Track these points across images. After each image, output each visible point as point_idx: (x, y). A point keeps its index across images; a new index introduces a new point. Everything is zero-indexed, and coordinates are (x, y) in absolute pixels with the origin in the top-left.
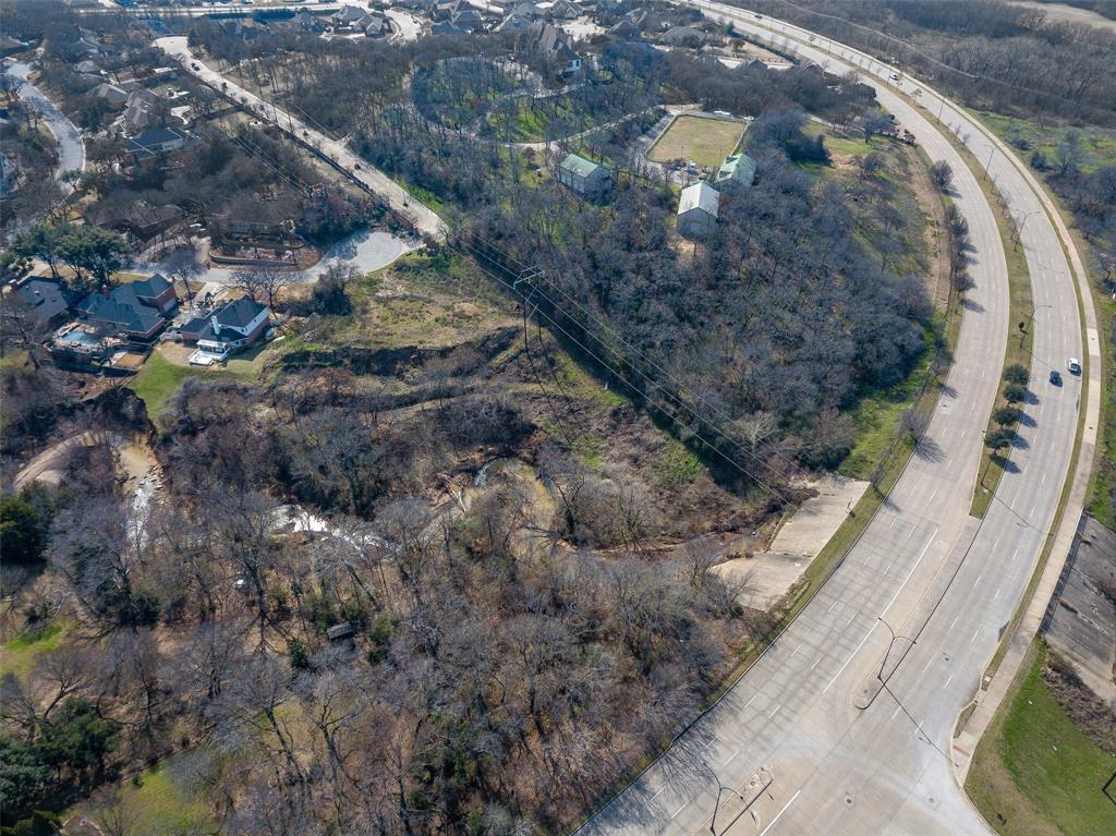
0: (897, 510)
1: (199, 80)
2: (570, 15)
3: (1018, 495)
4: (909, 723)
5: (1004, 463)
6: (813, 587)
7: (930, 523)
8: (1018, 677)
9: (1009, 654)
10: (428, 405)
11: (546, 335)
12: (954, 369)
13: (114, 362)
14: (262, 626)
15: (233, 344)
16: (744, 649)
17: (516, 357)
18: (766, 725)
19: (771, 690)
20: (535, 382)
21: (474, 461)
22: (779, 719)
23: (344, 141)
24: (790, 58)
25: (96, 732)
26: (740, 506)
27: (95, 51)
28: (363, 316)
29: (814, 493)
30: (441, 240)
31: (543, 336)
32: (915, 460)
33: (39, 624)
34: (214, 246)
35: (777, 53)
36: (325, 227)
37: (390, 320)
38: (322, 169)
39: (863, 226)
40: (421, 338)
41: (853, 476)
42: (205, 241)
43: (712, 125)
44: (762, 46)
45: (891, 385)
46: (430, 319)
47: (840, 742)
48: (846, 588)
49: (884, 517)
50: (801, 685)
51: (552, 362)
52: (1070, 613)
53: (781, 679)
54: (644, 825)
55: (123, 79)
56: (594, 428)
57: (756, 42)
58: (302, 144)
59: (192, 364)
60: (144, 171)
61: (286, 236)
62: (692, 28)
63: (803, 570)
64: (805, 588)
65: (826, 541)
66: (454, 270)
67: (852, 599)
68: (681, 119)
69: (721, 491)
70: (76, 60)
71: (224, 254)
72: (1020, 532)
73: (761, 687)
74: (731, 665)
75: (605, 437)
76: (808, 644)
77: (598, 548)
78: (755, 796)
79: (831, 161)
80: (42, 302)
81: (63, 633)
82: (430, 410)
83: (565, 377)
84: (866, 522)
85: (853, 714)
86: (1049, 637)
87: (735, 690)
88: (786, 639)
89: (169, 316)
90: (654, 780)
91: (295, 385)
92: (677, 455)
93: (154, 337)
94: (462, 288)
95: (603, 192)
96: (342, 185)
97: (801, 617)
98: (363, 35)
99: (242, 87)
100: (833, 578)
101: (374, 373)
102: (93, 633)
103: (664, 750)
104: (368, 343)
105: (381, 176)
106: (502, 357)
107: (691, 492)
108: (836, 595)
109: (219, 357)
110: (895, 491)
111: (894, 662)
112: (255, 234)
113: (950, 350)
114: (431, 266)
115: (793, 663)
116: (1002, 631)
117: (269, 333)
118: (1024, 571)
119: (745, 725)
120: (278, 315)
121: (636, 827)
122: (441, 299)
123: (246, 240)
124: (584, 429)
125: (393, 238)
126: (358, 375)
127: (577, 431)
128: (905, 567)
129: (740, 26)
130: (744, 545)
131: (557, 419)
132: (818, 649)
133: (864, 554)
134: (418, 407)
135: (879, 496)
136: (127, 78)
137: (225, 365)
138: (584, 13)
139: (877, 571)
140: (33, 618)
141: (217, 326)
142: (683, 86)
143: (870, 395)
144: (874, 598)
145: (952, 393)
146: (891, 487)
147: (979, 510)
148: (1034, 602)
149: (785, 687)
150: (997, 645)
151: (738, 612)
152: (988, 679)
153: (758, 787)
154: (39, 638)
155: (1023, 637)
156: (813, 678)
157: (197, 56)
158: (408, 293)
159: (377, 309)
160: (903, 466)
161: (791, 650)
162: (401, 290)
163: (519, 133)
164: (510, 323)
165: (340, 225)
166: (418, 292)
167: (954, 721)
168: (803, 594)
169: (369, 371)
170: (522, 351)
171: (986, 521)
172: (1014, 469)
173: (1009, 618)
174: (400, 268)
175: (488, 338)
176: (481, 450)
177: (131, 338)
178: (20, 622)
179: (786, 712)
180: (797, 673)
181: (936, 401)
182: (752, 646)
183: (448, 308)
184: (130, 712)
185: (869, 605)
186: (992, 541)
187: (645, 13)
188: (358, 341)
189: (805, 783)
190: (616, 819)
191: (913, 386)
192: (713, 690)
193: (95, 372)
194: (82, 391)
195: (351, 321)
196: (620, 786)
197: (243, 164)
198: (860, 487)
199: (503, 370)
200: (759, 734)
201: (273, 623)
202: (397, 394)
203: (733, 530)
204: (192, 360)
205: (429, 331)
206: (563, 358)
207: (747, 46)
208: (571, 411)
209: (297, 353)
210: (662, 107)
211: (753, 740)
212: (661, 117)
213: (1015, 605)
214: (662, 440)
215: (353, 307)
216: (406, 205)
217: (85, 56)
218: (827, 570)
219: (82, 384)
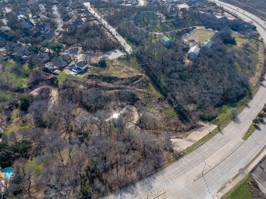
0: (223, 134)
1: (89, 13)
2: (182, 3)
3: (258, 136)
4: (206, 186)
5: (257, 127)
6: (193, 149)
7: (230, 139)
8: (240, 182)
9: (240, 176)
10: (117, 90)
11: (148, 78)
12: (252, 101)
13: (55, 72)
14: (66, 132)
15: (79, 71)
16: (170, 160)
17: (139, 82)
18: (169, 179)
19: (174, 171)
20: (142, 89)
21: (124, 105)
22: (173, 178)
23: (115, 29)
24: (236, 17)
25: (25, 147)
26: (183, 126)
27: (71, 5)
28: (108, 69)
29: (203, 126)
30: (130, 53)
31: (147, 78)
32: (232, 122)
33: (24, 123)
34: (82, 49)
35: (233, 15)
36: (106, 47)
37: (114, 70)
38: (109, 34)
39: (239, 61)
40: (118, 75)
41: (214, 124)
42: (81, 48)
43: (206, 32)
44: (229, 13)
45: (233, 103)
46: (122, 71)
47: (186, 187)
48: (202, 150)
49: (219, 135)
50: (182, 171)
51: (147, 85)
52: (262, 169)
53: (177, 169)
54: (132, 194)
55: (75, 11)
56: (153, 102)
57: (228, 12)
58: (106, 28)
59: (70, 74)
60: (72, 31)
61: (97, 49)
62: (212, 8)
63: (192, 144)
64: (191, 148)
65: (201, 138)
66: (131, 60)
67: (202, 154)
68: (199, 30)
69: (180, 121)
70: (66, 6)
71: (84, 51)
72: (255, 146)
73: (172, 169)
74: (166, 163)
75: (155, 104)
76: (187, 162)
77: (146, 130)
78: (161, 194)
79: (236, 44)
80: (44, 57)
81: (28, 126)
82: (117, 92)
83: (150, 89)
84: (213, 135)
85: (192, 181)
86: (253, 174)
87: (165, 169)
88: (182, 160)
89: (68, 63)
90: (138, 185)
91: (89, 82)
92: (171, 111)
93: (64, 68)
94: (132, 65)
95: (170, 46)
96: (112, 38)
97: (187, 155)
98: (131, 5)
99: (98, 15)
100: (200, 147)
101: (107, 82)
102: (34, 127)
103: (143, 178)
104: (107, 75)
105: (121, 37)
106: (136, 82)
107: (173, 121)
108: (198, 152)
109: (75, 73)
110: (224, 129)
111: (207, 171)
112: (91, 47)
113: (253, 96)
114: (126, 59)
115: (181, 166)
116: (240, 170)
117: (87, 70)
118: (252, 156)
119: (164, 178)
120: (91, 66)
121: (130, 194)
122: (126, 67)
123: (88, 49)
124: (151, 101)
125: (120, 52)
126: (103, 81)
127: (149, 102)
128: (219, 148)
129: (225, 8)
130: (181, 136)
131: (145, 98)
132: (189, 164)
133: (210, 143)
134: (114, 91)
135: (219, 130)
136: (76, 11)
137: (76, 75)
138: (186, 2)
139: (211, 148)
140: (24, 122)
141: (76, 67)
142: (202, 22)
143: (226, 104)
144: (208, 155)
145: (249, 107)
146: (223, 128)
147: (245, 138)
148: (252, 164)
149: (177, 171)
150: (237, 173)
151: (172, 151)
152: (231, 181)
153: (162, 192)
154: (24, 126)
155: (245, 172)
156: (185, 170)
157: (91, 7)
158: (119, 65)
159: (111, 68)
160: (228, 124)
161: (182, 162)
162: (118, 64)
163: (155, 30)
164: (140, 74)
165: (109, 47)
166: (122, 65)
167: (218, 189)
168: (190, 150)
169: (106, 81)
170: (141, 81)
171: (246, 141)
172: (259, 129)
173: (243, 167)
174: (119, 59)
175: (134, 77)
176: (126, 103)
177: (59, 67)
178: (21, 122)
179: (175, 177)
180: (181, 168)
181: (244, 108)
182: (173, 160)
183: (127, 69)
184: (35, 145)
185: (206, 156)
186: (246, 147)
187: (200, 3)
188: (105, 74)
189: (174, 194)
190: (126, 191)
191: (239, 104)
192: (159, 168)
193: (51, 73)
194: (48, 77)
195: (105, 69)
196: (130, 184)
197: (92, 32)
198: (215, 127)
199: (136, 85)
200: (167, 180)
201: (69, 132)
202: (110, 87)
203: (180, 131)
204: (70, 73)
205: (121, 74)
206: (150, 84)
207: (225, 13)
208: (149, 97)
209: (91, 75)
210: (195, 27)
211: (165, 181)
212: (194, 29)
213: (246, 164)
214: (169, 107)
215: (107, 66)
216: (125, 44)
217: (68, 6)
218: (198, 145)
219: (48, 76)
